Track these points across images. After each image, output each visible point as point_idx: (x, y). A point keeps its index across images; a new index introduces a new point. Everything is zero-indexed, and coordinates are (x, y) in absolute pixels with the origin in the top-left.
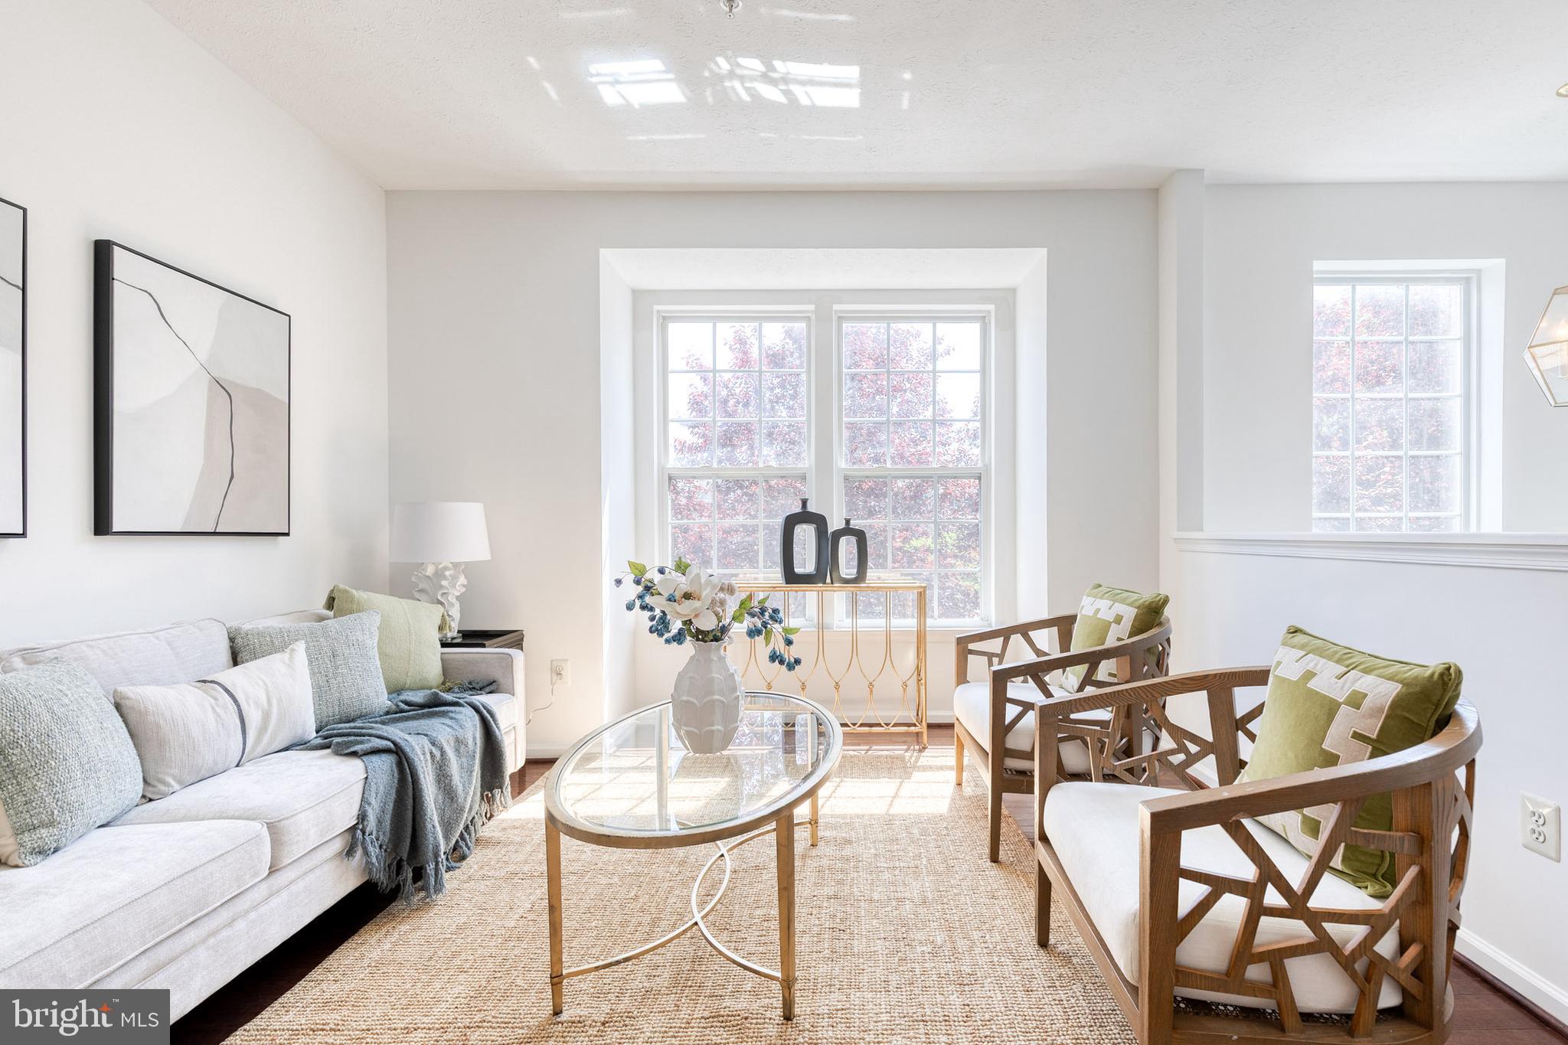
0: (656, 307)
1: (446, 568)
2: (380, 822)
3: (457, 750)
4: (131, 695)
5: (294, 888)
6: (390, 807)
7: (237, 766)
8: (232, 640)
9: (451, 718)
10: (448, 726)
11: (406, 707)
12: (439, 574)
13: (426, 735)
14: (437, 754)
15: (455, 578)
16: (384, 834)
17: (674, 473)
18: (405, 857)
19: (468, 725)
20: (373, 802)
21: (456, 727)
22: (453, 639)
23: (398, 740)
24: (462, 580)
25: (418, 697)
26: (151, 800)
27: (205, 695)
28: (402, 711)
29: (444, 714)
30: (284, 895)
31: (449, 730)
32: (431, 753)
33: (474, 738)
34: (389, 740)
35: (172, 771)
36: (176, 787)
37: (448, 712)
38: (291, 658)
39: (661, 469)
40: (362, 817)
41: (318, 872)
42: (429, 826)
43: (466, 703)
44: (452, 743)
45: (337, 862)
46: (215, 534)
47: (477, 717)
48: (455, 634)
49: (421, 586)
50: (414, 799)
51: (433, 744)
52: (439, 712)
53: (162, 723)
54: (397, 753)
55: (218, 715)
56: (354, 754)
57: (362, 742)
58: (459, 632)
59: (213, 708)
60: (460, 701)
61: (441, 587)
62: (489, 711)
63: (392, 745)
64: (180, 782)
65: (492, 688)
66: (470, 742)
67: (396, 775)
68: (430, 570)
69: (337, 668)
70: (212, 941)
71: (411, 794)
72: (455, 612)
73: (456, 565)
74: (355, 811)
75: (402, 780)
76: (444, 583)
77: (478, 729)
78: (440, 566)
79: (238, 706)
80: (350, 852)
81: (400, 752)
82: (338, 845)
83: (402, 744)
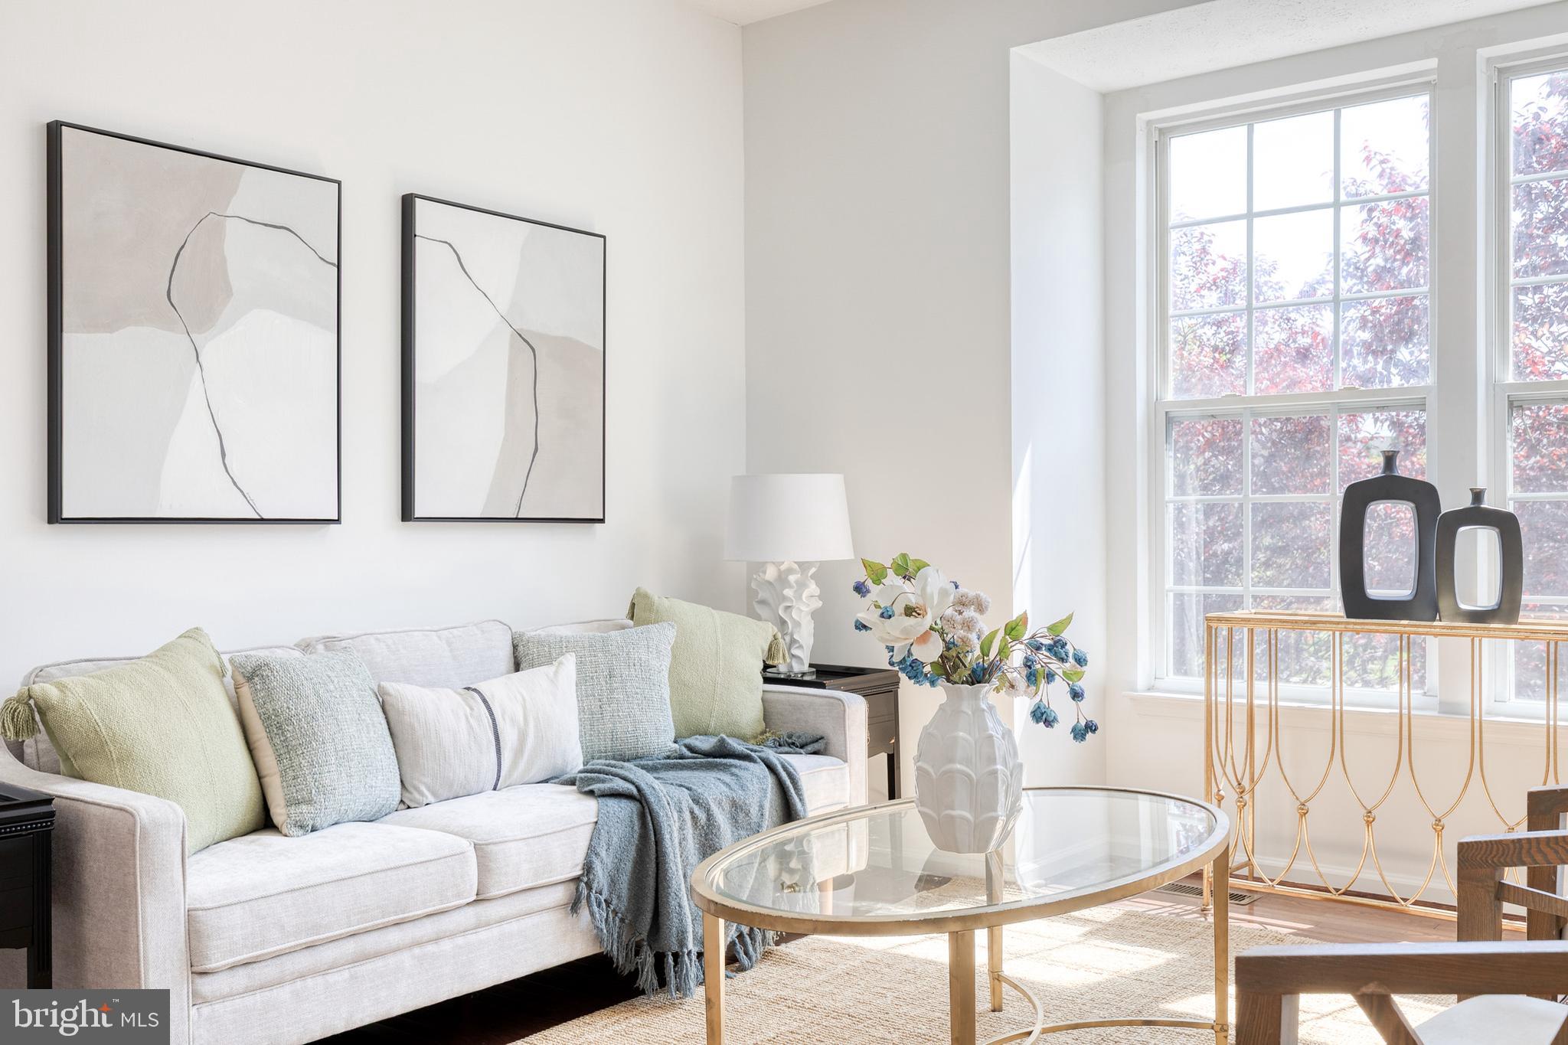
0: (1143, 117)
1: (790, 571)
2: (613, 882)
3: (734, 820)
4: (392, 691)
5: (506, 927)
6: (628, 866)
7: (495, 789)
8: (515, 647)
9: (733, 774)
10: (727, 785)
11: (688, 753)
12: (782, 579)
13: (689, 789)
14: (702, 816)
15: (801, 585)
16: (619, 897)
17: (1175, 412)
18: (644, 935)
19: (754, 787)
20: (603, 854)
21: (736, 787)
22: (804, 674)
23: (643, 786)
24: (813, 588)
25: (705, 743)
26: (409, 807)
27: (462, 702)
28: (682, 757)
29: (725, 768)
30: (495, 931)
31: (724, 788)
32: (692, 813)
33: (761, 807)
34: (633, 783)
35: (426, 780)
36: (431, 799)
37: (731, 766)
38: (556, 673)
39: (1154, 403)
40: (588, 868)
41: (535, 919)
42: (673, 903)
43: (760, 758)
44: (727, 807)
45: (557, 915)
46: (517, 519)
47: (770, 781)
48: (806, 668)
49: (761, 595)
50: (657, 864)
51: (696, 801)
52: (721, 764)
53: (416, 725)
54: (641, 803)
55: (471, 727)
56: (591, 793)
57: (603, 781)
58: (811, 666)
59: (467, 718)
60: (753, 754)
61: (785, 598)
62: (790, 775)
63: (635, 791)
64: (434, 794)
65: (816, 746)
66: (754, 811)
67: (636, 828)
68: (771, 574)
69: (612, 691)
70: (417, 951)
71: (653, 857)
72: (805, 635)
73: (803, 566)
74: (580, 858)
75: (643, 837)
76: (788, 592)
77: (769, 795)
78: (783, 567)
79: (494, 720)
80: (574, 906)
81: (643, 801)
82: (560, 894)
83: (647, 791)
